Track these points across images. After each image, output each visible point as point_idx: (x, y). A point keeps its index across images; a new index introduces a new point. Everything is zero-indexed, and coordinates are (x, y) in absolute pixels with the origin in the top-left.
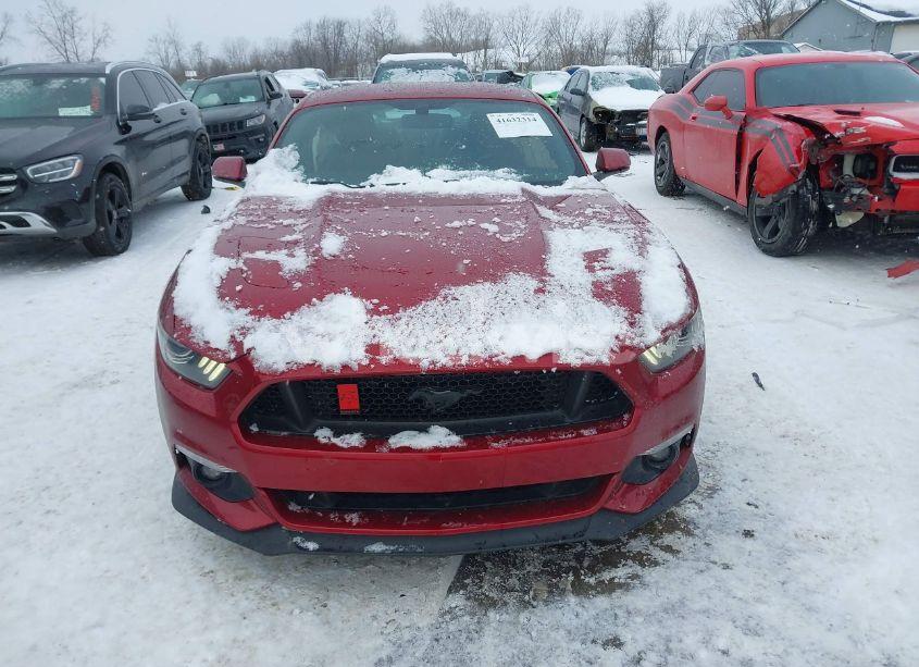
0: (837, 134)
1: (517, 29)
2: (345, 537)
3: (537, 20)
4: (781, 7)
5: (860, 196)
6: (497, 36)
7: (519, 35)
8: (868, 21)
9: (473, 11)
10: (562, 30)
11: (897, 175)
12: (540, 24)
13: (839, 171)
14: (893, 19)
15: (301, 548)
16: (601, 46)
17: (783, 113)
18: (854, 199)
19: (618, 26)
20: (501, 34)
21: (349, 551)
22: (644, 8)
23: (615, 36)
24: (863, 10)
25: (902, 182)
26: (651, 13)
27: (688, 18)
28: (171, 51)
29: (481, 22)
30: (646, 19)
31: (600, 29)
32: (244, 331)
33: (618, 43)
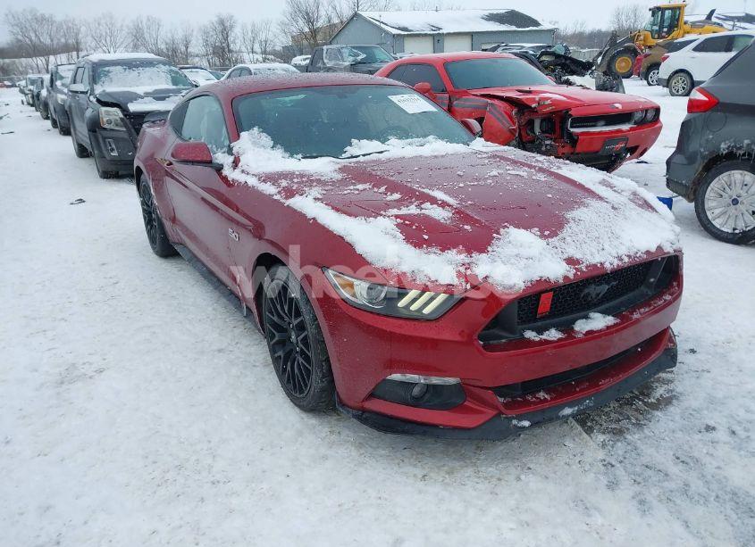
0: (533, 106)
1: (104, 34)
2: (543, 411)
3: (122, 26)
4: (322, 21)
5: (551, 145)
6: (86, 41)
7: (108, 39)
8: (387, 33)
9: (59, 18)
10: (147, 36)
11: (572, 130)
12: (126, 30)
13: (532, 130)
14: (403, 33)
15: (520, 428)
16: (183, 49)
17: (478, 93)
18: (548, 147)
19: (195, 33)
20: (90, 38)
21: (551, 420)
22: (215, 19)
23: (193, 42)
24: (382, 26)
25: (578, 135)
26: (222, 22)
27: (249, 28)
29: (68, 28)
30: (219, 28)
31: (179, 35)
32: (468, 266)
33: (197, 47)
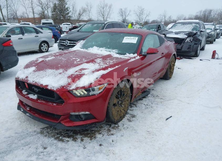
28: (163, 17)
